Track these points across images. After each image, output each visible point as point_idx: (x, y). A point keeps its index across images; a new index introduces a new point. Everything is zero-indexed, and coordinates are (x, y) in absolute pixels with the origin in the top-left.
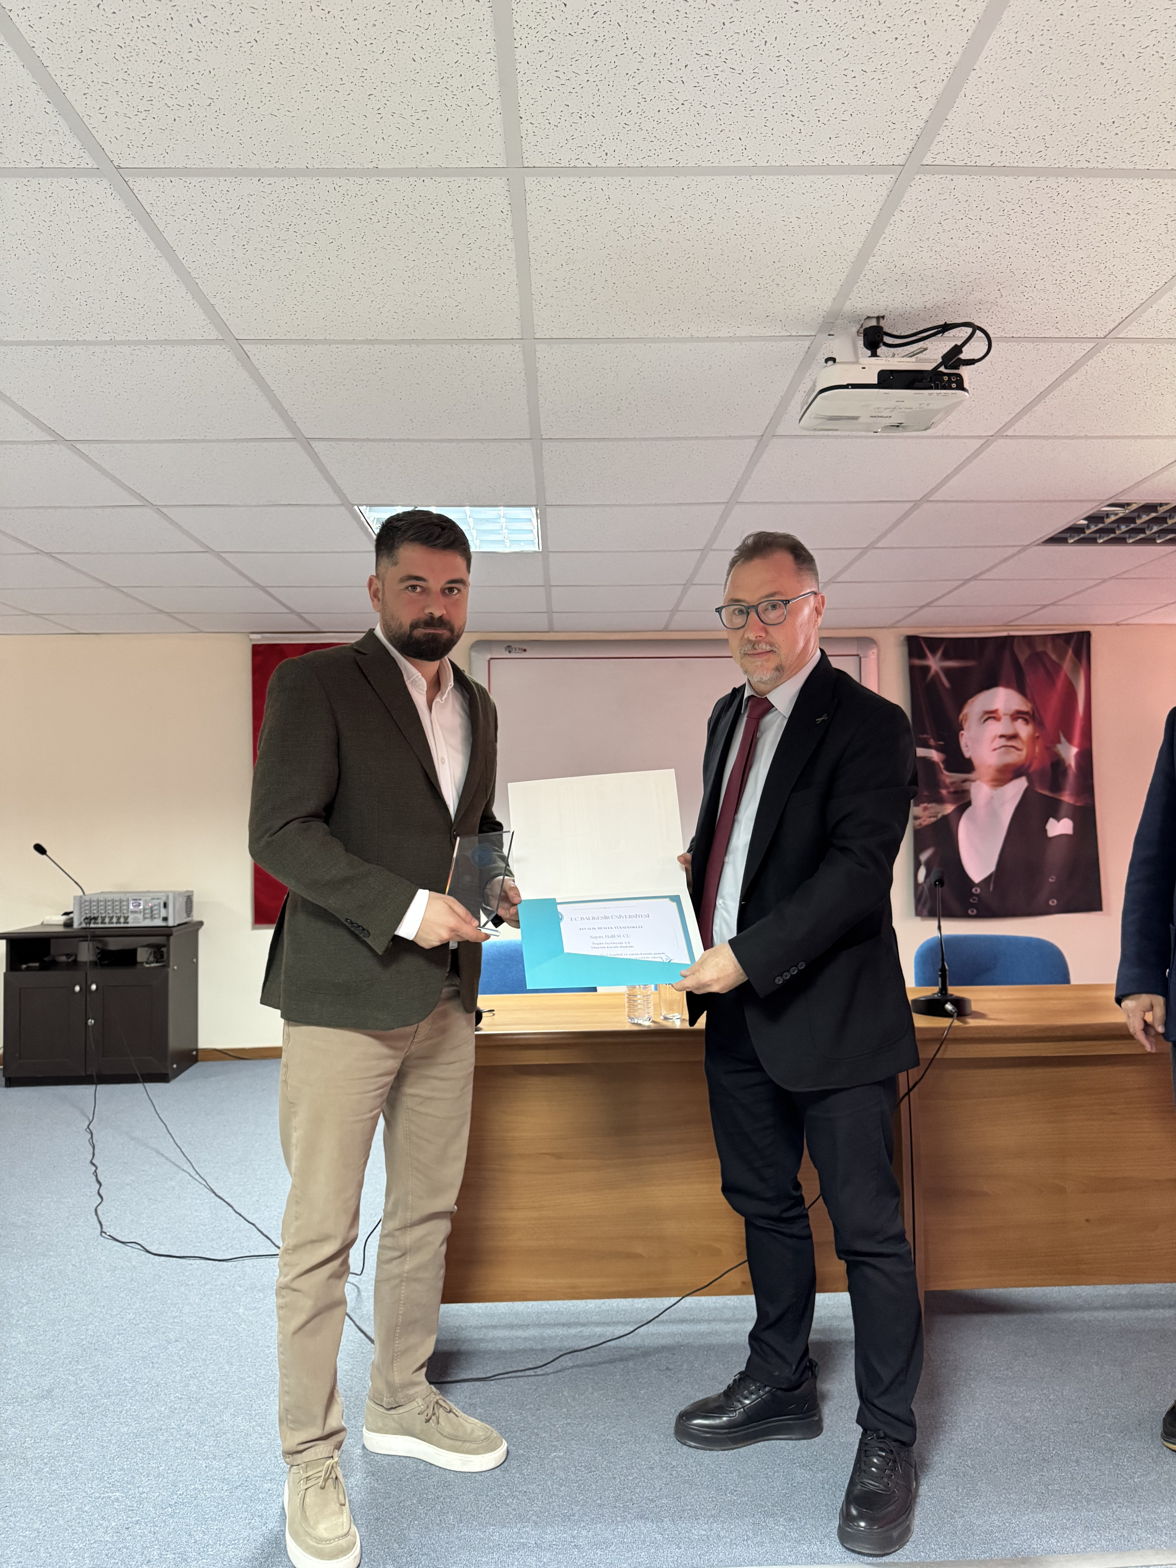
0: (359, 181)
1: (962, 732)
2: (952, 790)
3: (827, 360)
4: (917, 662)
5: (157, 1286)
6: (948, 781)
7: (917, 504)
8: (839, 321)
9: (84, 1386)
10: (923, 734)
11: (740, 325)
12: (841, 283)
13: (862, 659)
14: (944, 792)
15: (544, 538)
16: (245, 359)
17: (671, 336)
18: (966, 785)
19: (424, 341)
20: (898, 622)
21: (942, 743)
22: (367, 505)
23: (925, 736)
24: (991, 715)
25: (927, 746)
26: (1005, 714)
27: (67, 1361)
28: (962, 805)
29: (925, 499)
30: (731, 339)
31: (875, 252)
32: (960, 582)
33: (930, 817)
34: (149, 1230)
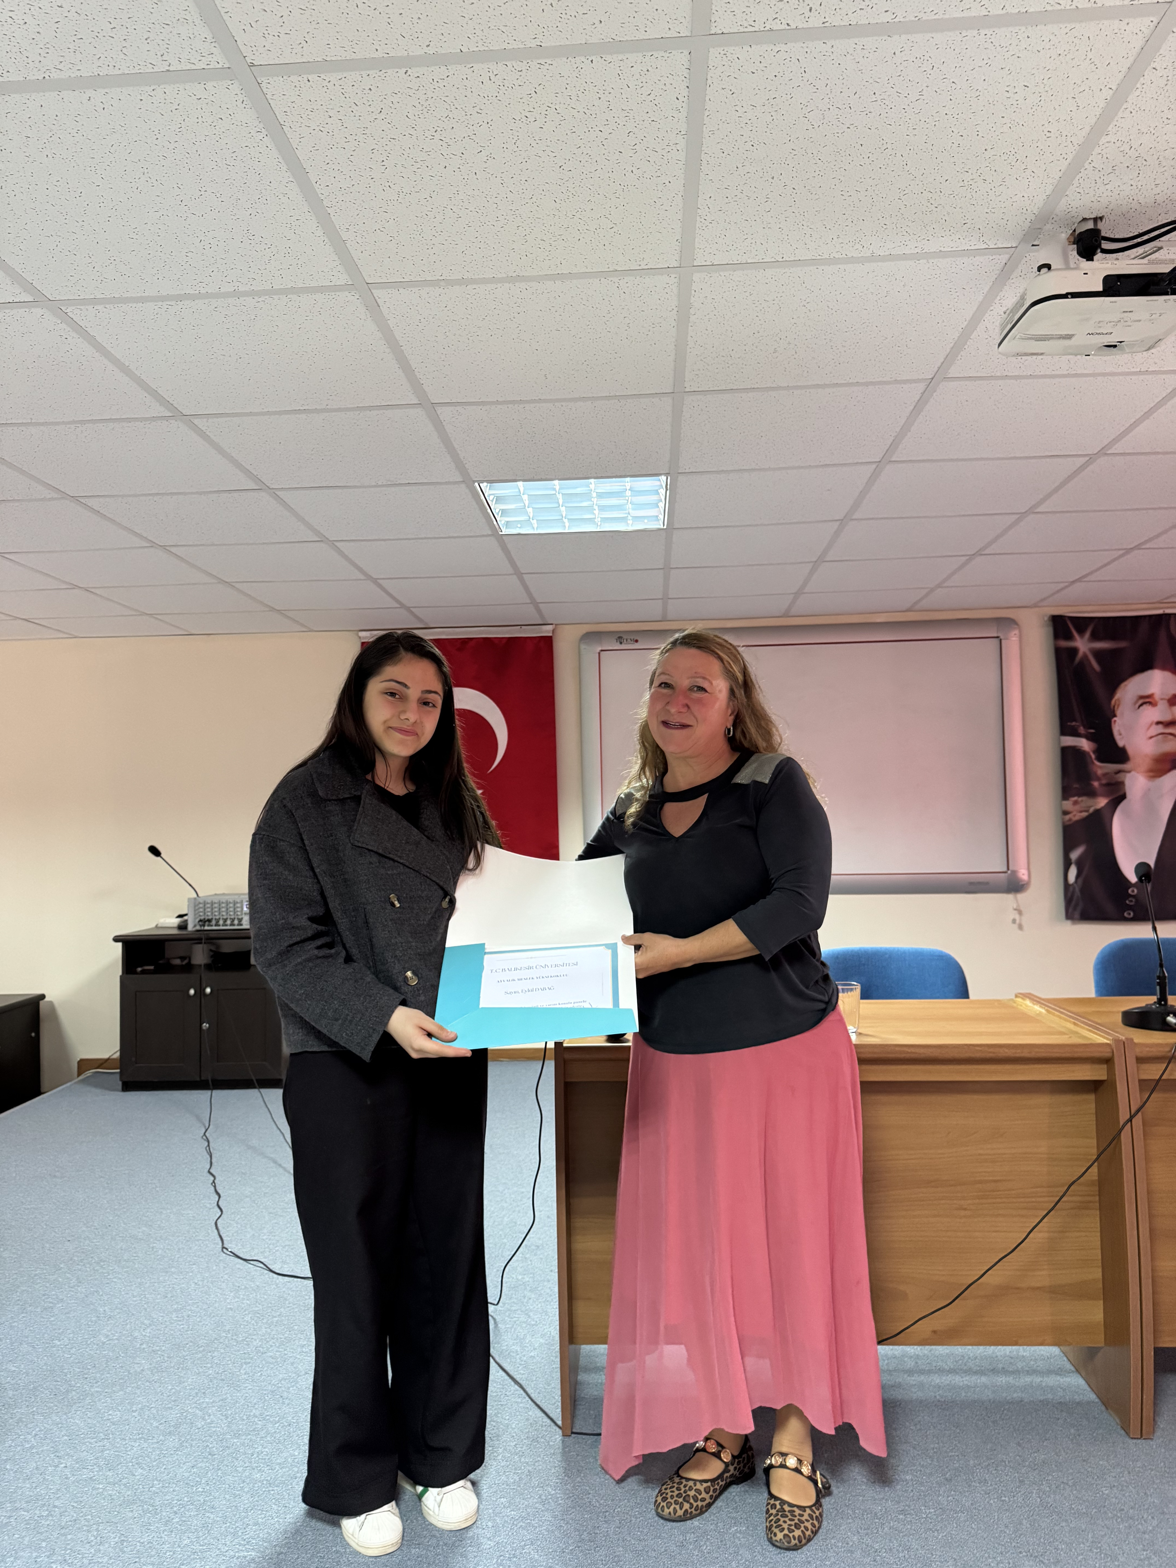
0: (518, 65)
1: (1115, 719)
2: (1104, 782)
3: (1040, 268)
4: (1064, 644)
5: (282, 1310)
6: (1100, 772)
7: (1092, 458)
8: (1048, 227)
9: (212, 1422)
10: (1072, 721)
11: (930, 238)
12: (1060, 174)
13: (1003, 641)
14: (1096, 784)
15: (671, 513)
16: (374, 308)
17: (850, 255)
18: (1120, 777)
19: (571, 276)
20: (1042, 600)
21: (1092, 731)
22: (488, 482)
23: (1074, 723)
24: (1147, 700)
25: (1075, 733)
26: (1162, 699)
27: (193, 1393)
28: (1116, 798)
29: (1103, 452)
30: (916, 257)
31: (1110, 129)
32: (1121, 552)
33: (1081, 812)
34: (271, 1246)
